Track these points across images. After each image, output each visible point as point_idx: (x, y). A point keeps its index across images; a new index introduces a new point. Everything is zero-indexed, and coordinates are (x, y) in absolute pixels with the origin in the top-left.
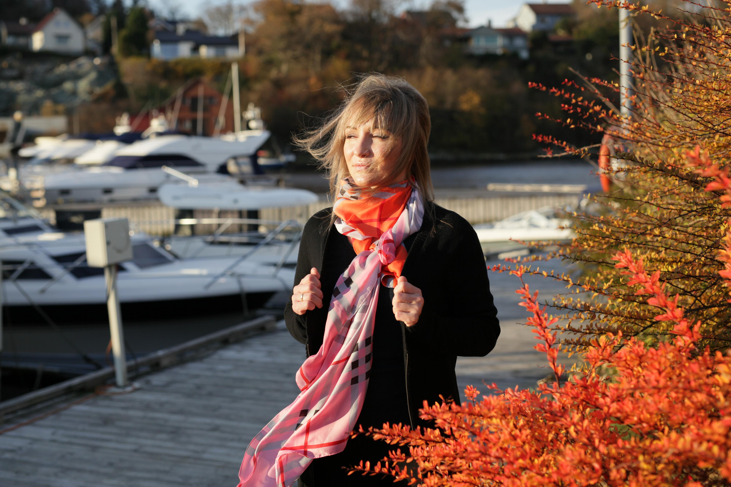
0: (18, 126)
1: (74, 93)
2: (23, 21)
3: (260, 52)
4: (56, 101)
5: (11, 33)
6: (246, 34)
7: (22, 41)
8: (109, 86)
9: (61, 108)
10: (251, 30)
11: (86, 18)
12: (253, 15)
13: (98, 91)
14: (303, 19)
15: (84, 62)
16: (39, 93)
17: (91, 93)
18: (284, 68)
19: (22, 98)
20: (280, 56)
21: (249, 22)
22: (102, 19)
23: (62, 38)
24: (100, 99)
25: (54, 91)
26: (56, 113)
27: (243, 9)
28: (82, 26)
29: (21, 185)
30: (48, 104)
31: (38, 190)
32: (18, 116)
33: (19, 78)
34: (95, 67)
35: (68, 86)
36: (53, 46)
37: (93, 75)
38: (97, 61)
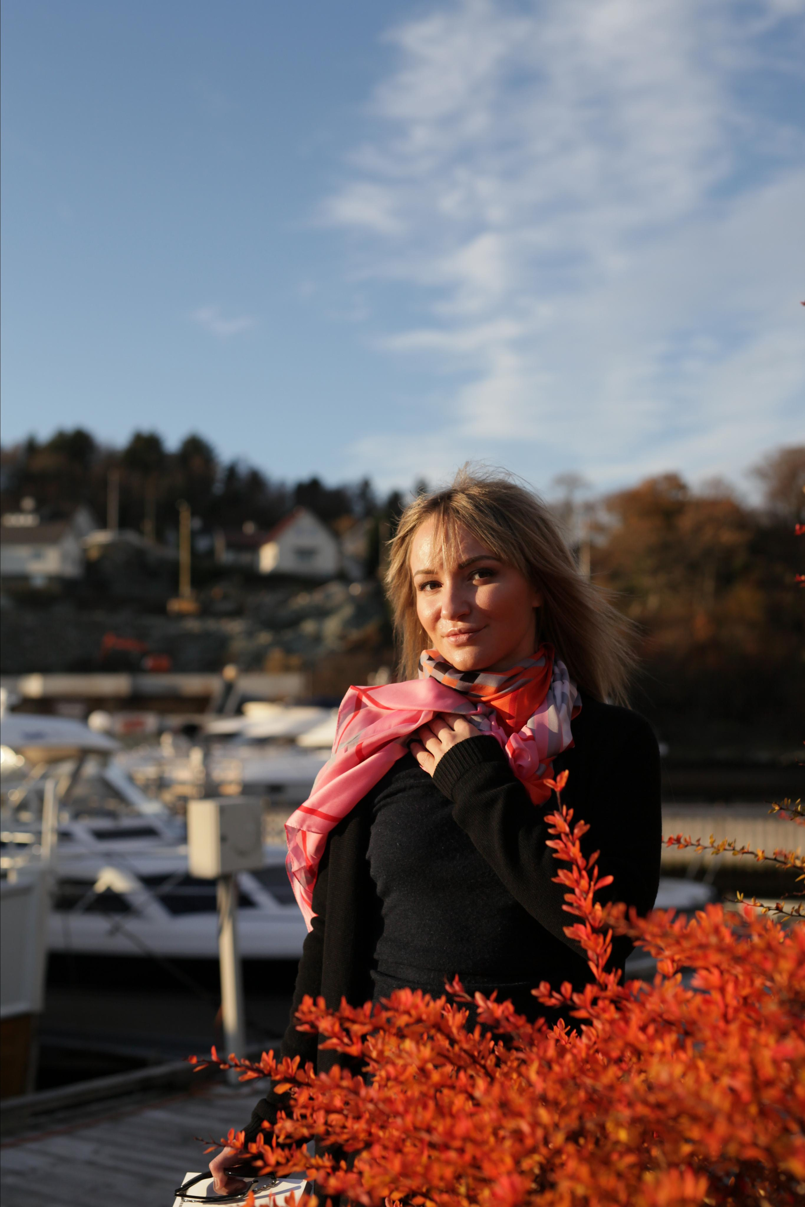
0: (229, 687)
1: (317, 639)
2: (249, 528)
3: (614, 576)
4: (288, 650)
5: (231, 546)
6: (592, 547)
7: (245, 558)
8: (371, 628)
9: (295, 660)
10: (601, 541)
11: (344, 523)
12: (605, 518)
13: (355, 635)
14: (686, 522)
15: (336, 591)
16: (264, 638)
17: (342, 637)
18: (653, 602)
19: (239, 645)
20: (646, 581)
21: (597, 528)
22: (367, 525)
23: (305, 553)
24: (356, 648)
25: (288, 635)
26: (287, 669)
27: (589, 507)
28: (336, 535)
29: (208, 775)
30: (276, 656)
31: (230, 783)
32: (230, 672)
33: (237, 613)
34: (352, 599)
35: (309, 627)
36: (291, 565)
37: (347, 611)
38: (357, 589)
